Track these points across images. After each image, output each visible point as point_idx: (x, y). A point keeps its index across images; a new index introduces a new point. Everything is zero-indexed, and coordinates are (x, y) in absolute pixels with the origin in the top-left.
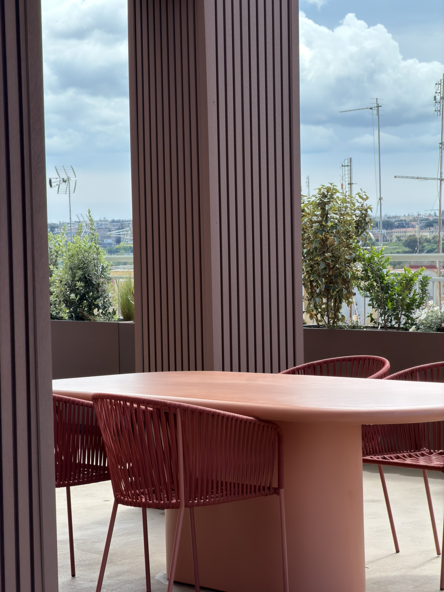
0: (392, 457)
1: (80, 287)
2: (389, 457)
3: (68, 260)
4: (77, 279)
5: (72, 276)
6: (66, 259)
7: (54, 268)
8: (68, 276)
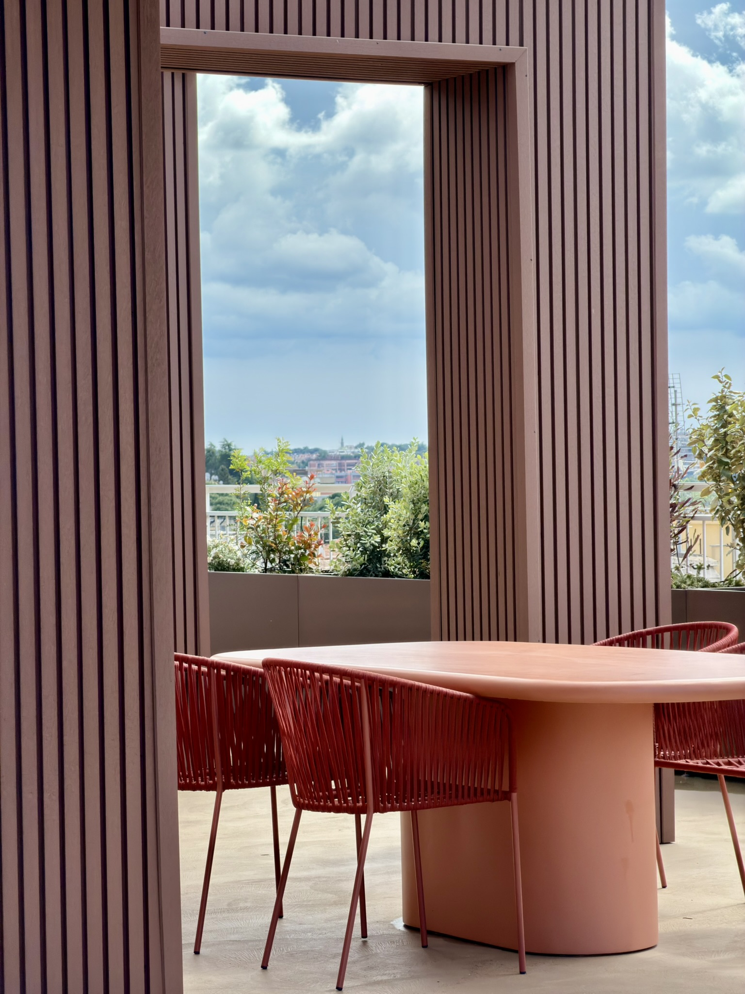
0: (720, 762)
1: (425, 529)
2: (714, 763)
3: (408, 489)
4: (420, 516)
5: (414, 512)
6: (405, 488)
7: (390, 501)
8: (407, 513)
